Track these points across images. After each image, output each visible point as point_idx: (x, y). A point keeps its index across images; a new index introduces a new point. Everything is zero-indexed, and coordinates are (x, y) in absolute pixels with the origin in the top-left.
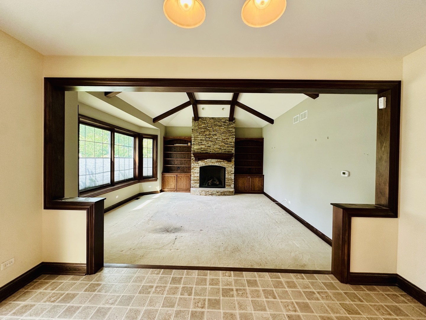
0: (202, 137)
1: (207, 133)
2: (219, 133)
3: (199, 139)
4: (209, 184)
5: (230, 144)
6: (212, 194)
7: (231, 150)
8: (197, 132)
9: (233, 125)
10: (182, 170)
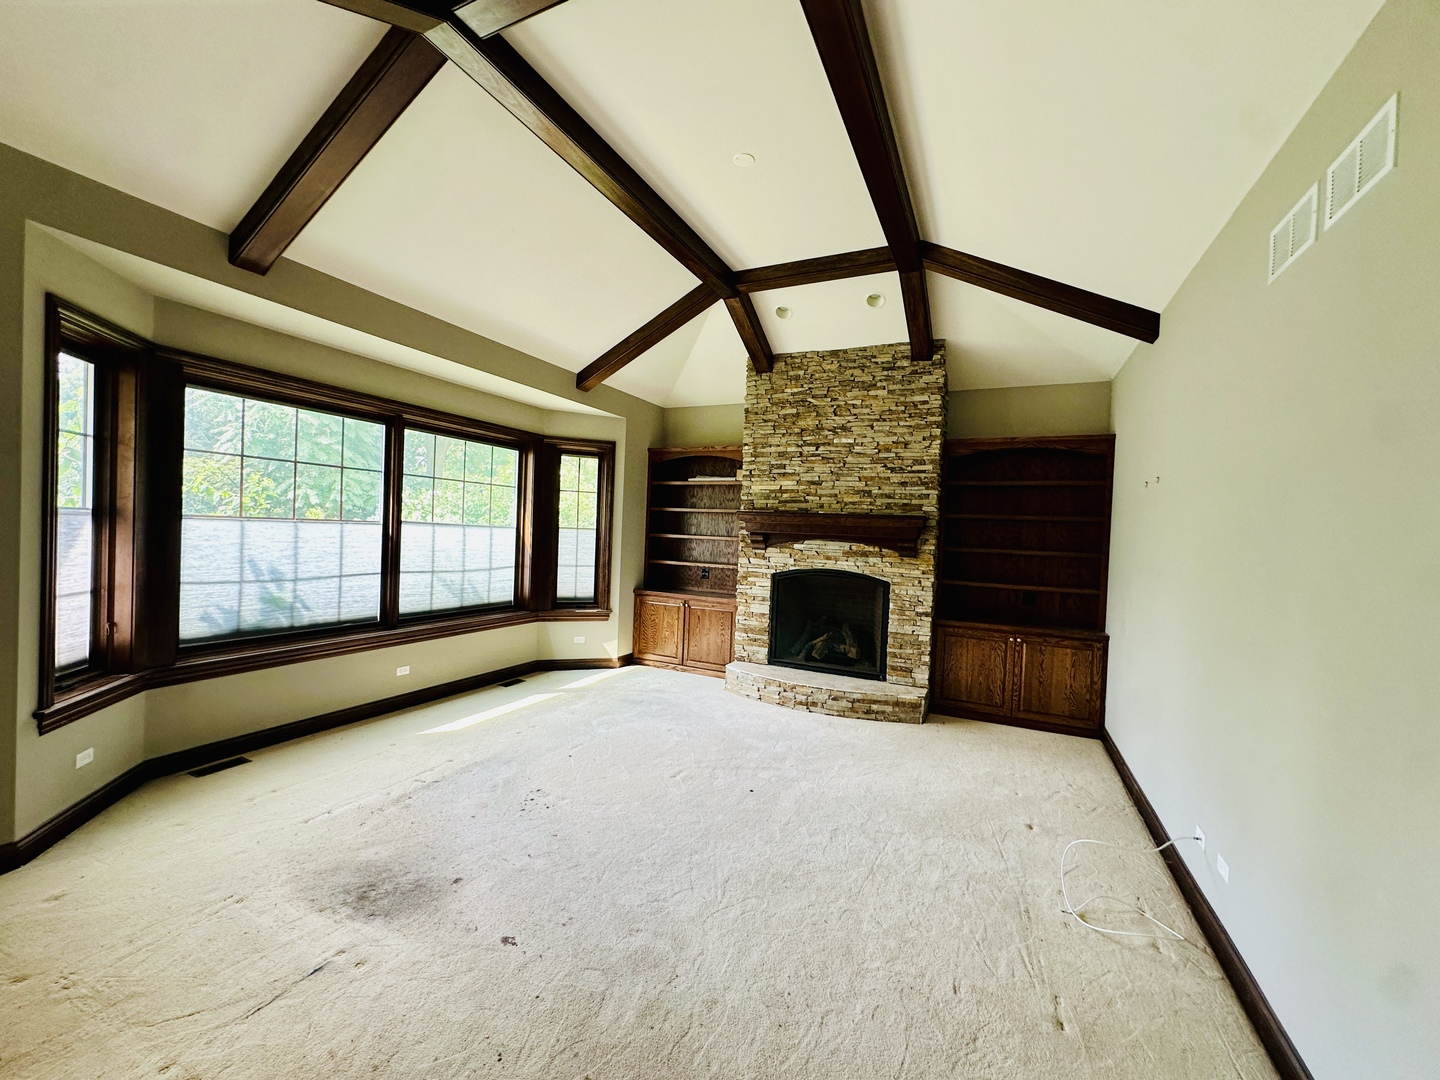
0: (784, 440)
1: (809, 422)
2: (863, 421)
3: (773, 449)
4: (814, 654)
5: (915, 468)
6: (810, 705)
7: (920, 497)
8: (765, 421)
9: (936, 377)
10: (715, 583)
